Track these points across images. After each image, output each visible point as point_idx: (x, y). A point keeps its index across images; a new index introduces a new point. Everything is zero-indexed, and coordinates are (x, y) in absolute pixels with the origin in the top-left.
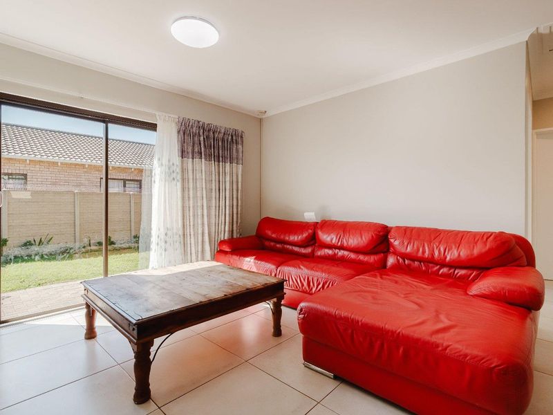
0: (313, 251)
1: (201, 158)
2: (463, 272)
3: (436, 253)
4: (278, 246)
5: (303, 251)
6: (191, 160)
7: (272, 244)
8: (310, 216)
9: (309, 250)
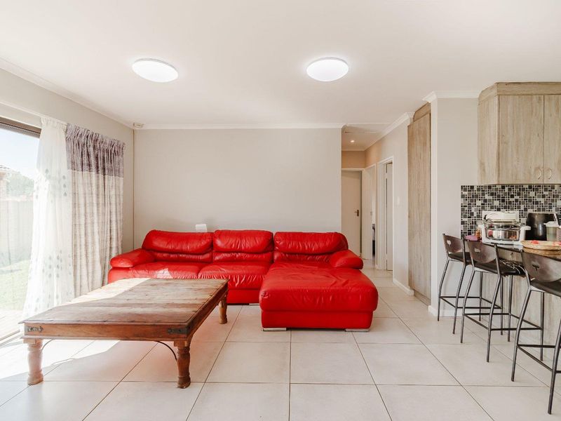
0: (212, 257)
1: (90, 170)
2: (320, 257)
3: (306, 247)
4: (172, 256)
5: (201, 257)
6: (80, 172)
7: (165, 255)
8: (201, 228)
9: (207, 256)
